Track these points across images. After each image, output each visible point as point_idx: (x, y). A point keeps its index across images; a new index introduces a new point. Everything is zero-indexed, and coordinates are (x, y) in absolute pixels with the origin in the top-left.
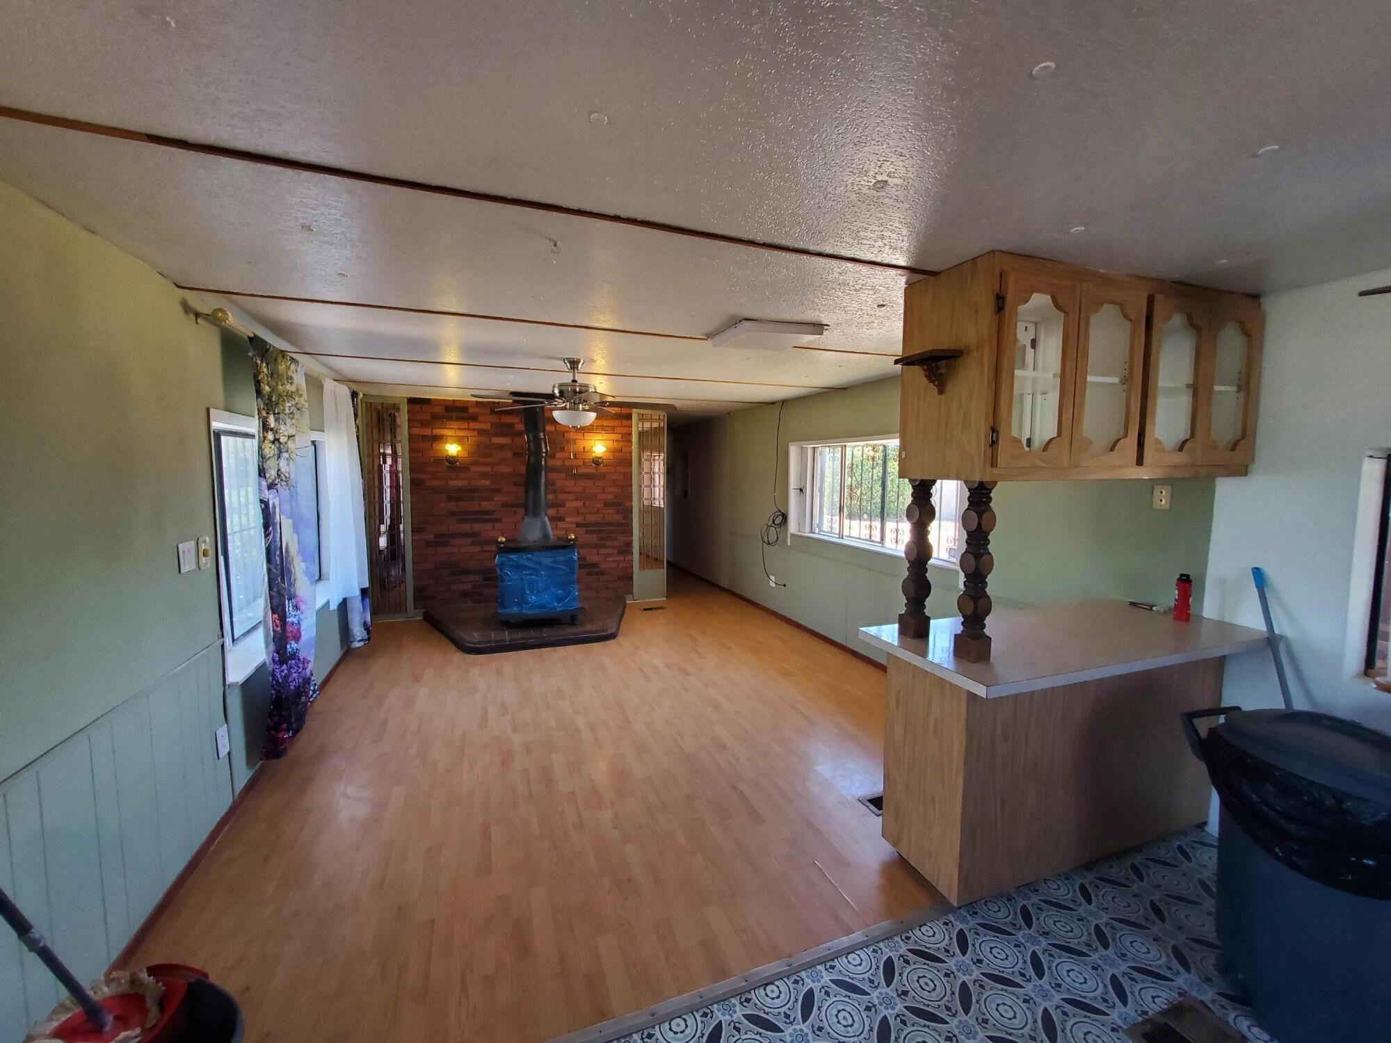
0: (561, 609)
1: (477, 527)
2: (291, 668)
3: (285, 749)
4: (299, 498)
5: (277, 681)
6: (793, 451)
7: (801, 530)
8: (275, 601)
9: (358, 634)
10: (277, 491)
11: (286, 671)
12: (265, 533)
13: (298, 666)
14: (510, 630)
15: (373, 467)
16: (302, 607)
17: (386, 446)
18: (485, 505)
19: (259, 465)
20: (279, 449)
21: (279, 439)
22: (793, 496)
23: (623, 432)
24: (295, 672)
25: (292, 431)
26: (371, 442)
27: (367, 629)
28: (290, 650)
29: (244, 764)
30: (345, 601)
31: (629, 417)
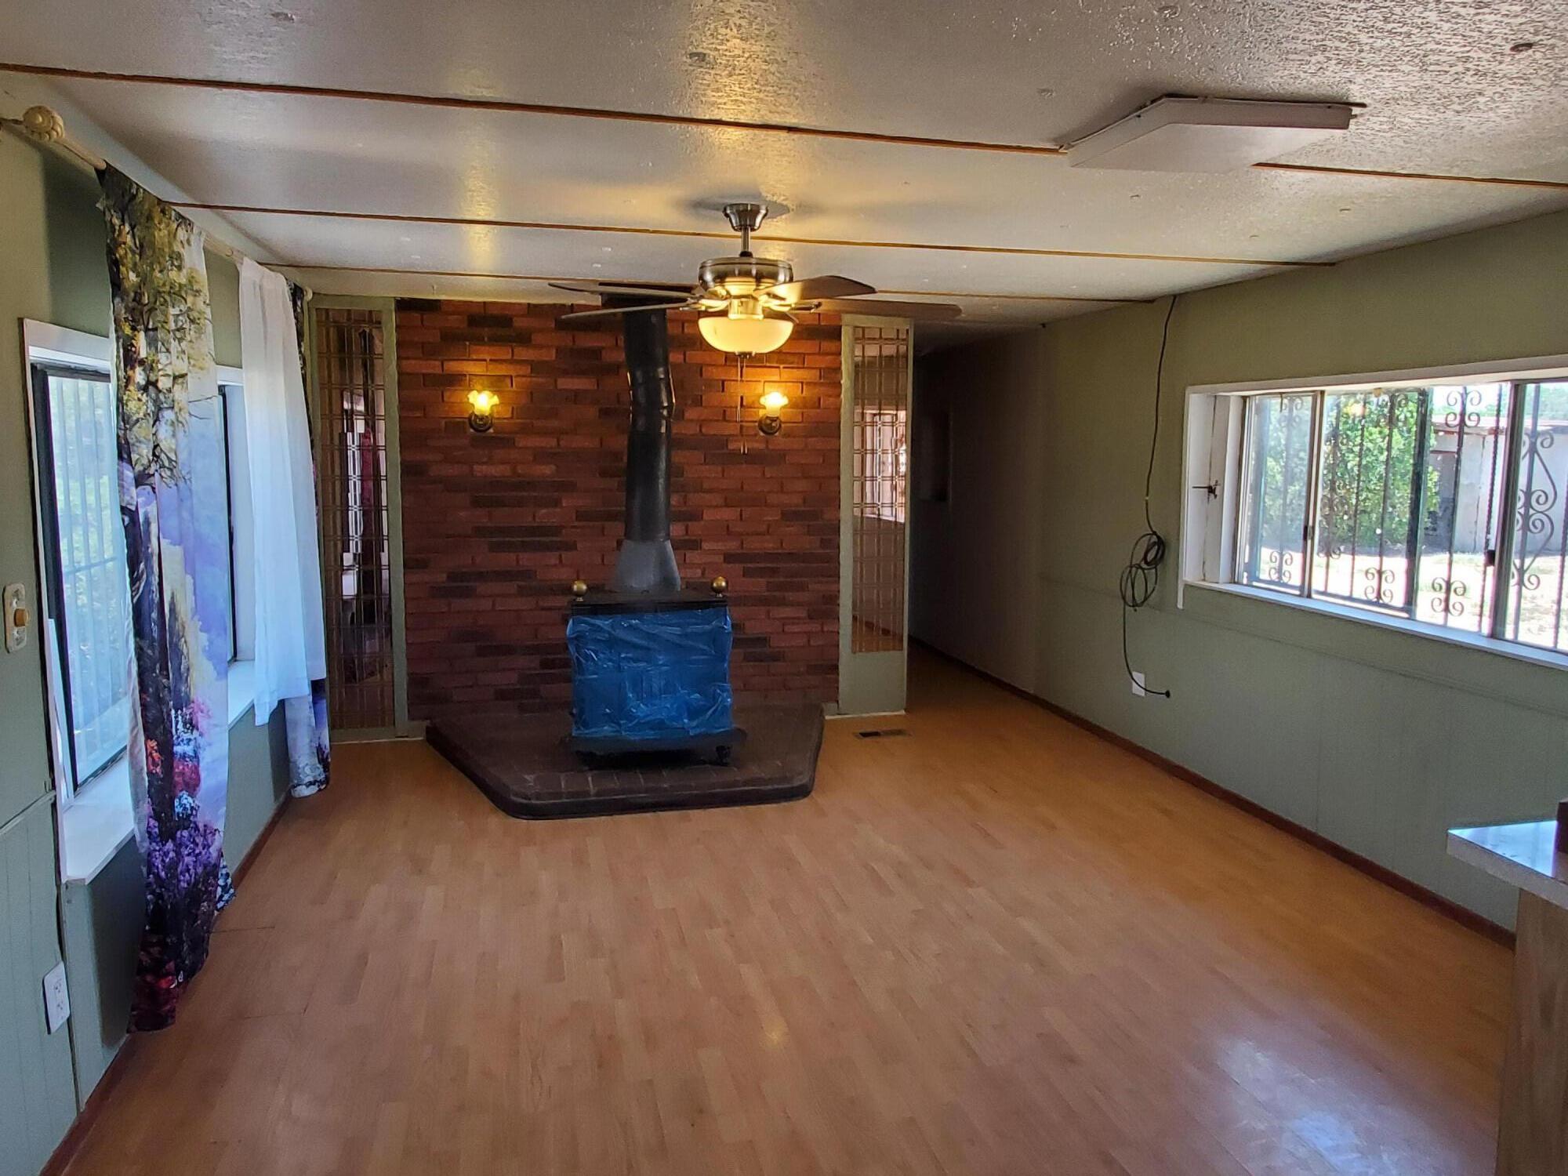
0: (698, 731)
1: (527, 559)
2: (180, 845)
3: (173, 1010)
4: (195, 501)
5: (157, 876)
6: (1196, 404)
7: (1208, 576)
8: (152, 713)
9: (307, 770)
10: (153, 489)
11: (172, 854)
12: (131, 573)
13: (194, 842)
14: (595, 772)
15: (332, 439)
16: (202, 722)
17: (355, 397)
18: (545, 516)
19: (118, 437)
20: (156, 401)
21: (157, 381)
22: (1192, 502)
23: (823, 366)
24: (189, 855)
25: (181, 367)
26: (326, 385)
27: (323, 761)
28: (178, 810)
29: (99, 1040)
30: (282, 703)
31: (835, 334)
